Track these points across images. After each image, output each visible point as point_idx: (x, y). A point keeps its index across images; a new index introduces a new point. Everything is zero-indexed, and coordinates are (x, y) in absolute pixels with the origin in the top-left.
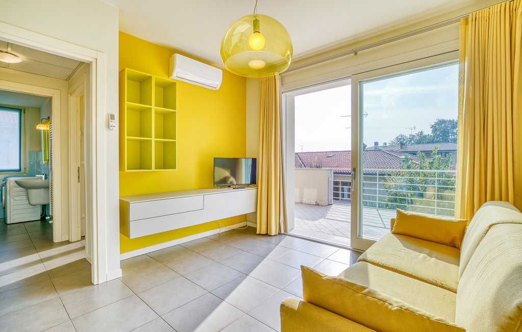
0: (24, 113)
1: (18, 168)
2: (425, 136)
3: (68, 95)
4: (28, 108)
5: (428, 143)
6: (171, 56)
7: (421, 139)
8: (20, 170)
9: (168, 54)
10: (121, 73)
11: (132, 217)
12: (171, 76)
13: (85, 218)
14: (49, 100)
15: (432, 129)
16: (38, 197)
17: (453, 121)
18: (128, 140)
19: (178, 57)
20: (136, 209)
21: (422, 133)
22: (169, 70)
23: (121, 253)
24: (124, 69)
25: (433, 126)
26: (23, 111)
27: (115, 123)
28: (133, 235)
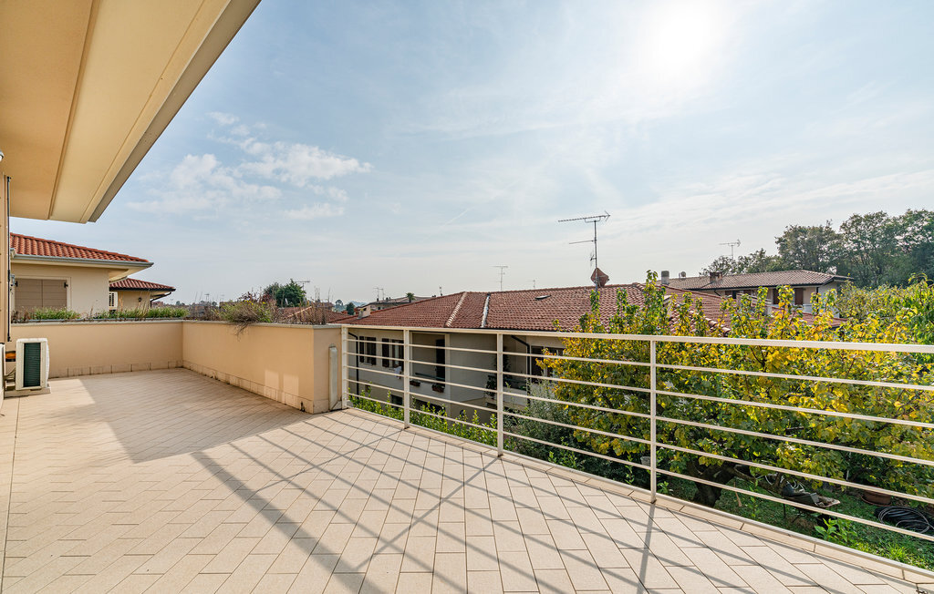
2: (769, 259)
5: (773, 271)
7: (762, 264)
15: (779, 245)
17: (821, 228)
21: (762, 253)
25: (780, 240)
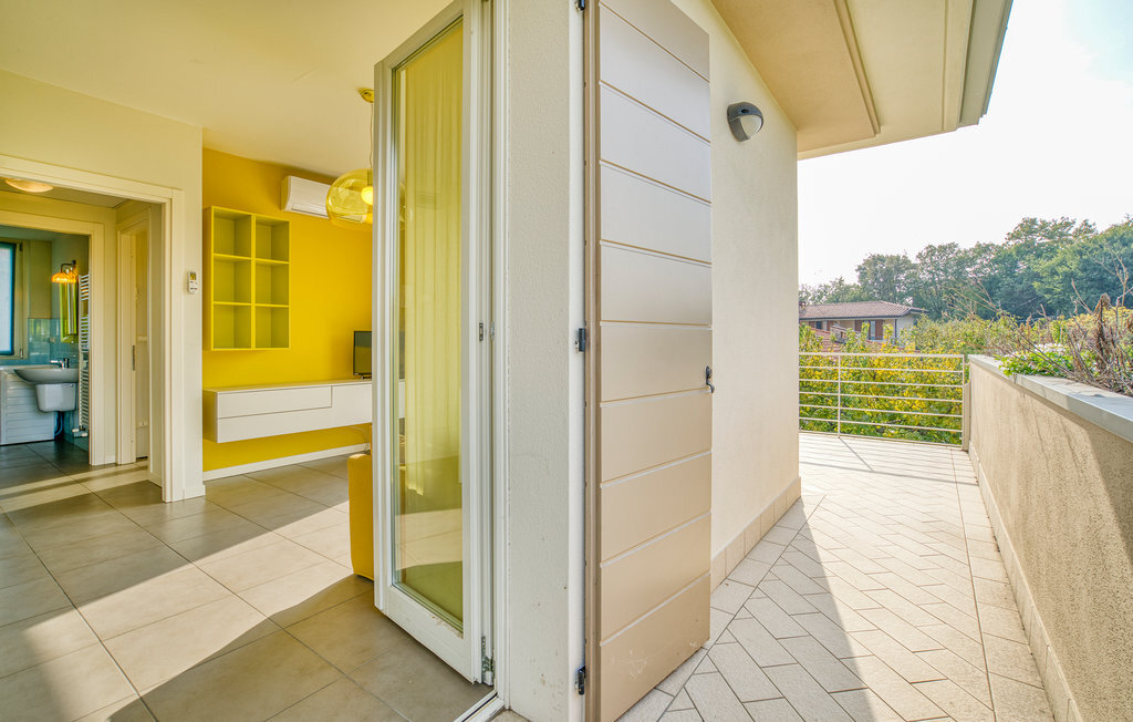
0: (21, 249)
1: (7, 348)
2: (848, 287)
3: (116, 234)
4: (29, 241)
5: (852, 301)
6: (283, 178)
7: (841, 293)
8: (12, 353)
9: (280, 175)
10: (206, 212)
11: (221, 411)
12: (285, 207)
13: (148, 427)
14: (84, 241)
15: (858, 273)
16: (54, 397)
17: (899, 257)
18: (215, 305)
19: (294, 181)
20: (226, 403)
21: (841, 281)
22: (280, 197)
23: (205, 469)
24: (210, 208)
25: (859, 268)
26: (18, 246)
27: (198, 284)
28: (221, 439)
